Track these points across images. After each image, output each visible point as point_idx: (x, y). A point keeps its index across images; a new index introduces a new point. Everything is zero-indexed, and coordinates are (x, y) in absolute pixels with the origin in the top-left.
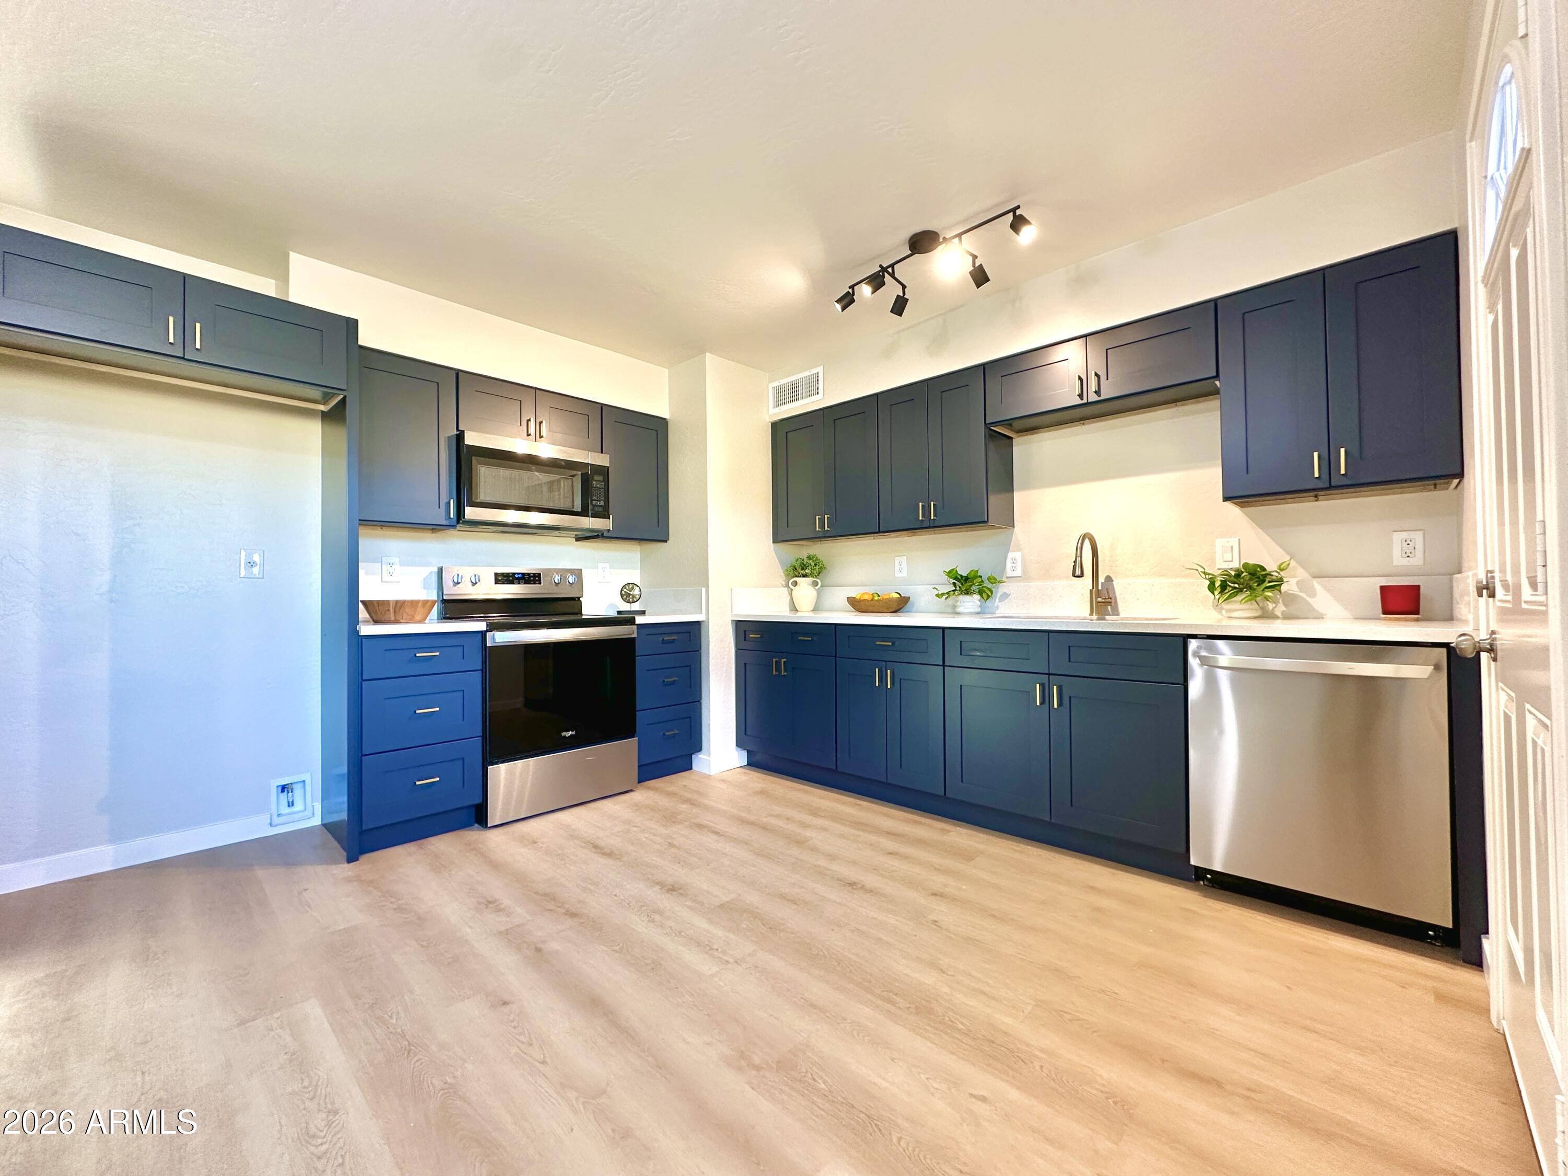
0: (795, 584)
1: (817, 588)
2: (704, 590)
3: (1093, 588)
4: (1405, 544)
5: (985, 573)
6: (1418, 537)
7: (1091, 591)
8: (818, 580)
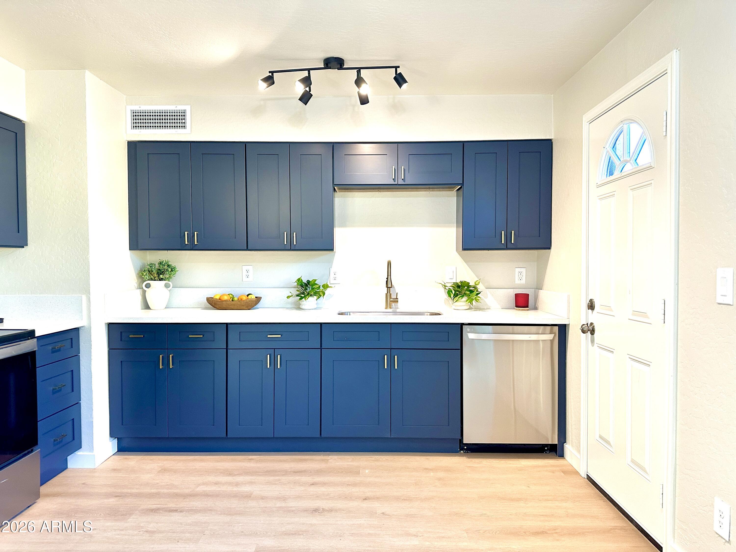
0: (148, 286)
1: (169, 289)
2: (84, 297)
3: (388, 293)
4: (519, 274)
5: (320, 282)
6: (524, 270)
7: (387, 294)
8: (170, 283)
